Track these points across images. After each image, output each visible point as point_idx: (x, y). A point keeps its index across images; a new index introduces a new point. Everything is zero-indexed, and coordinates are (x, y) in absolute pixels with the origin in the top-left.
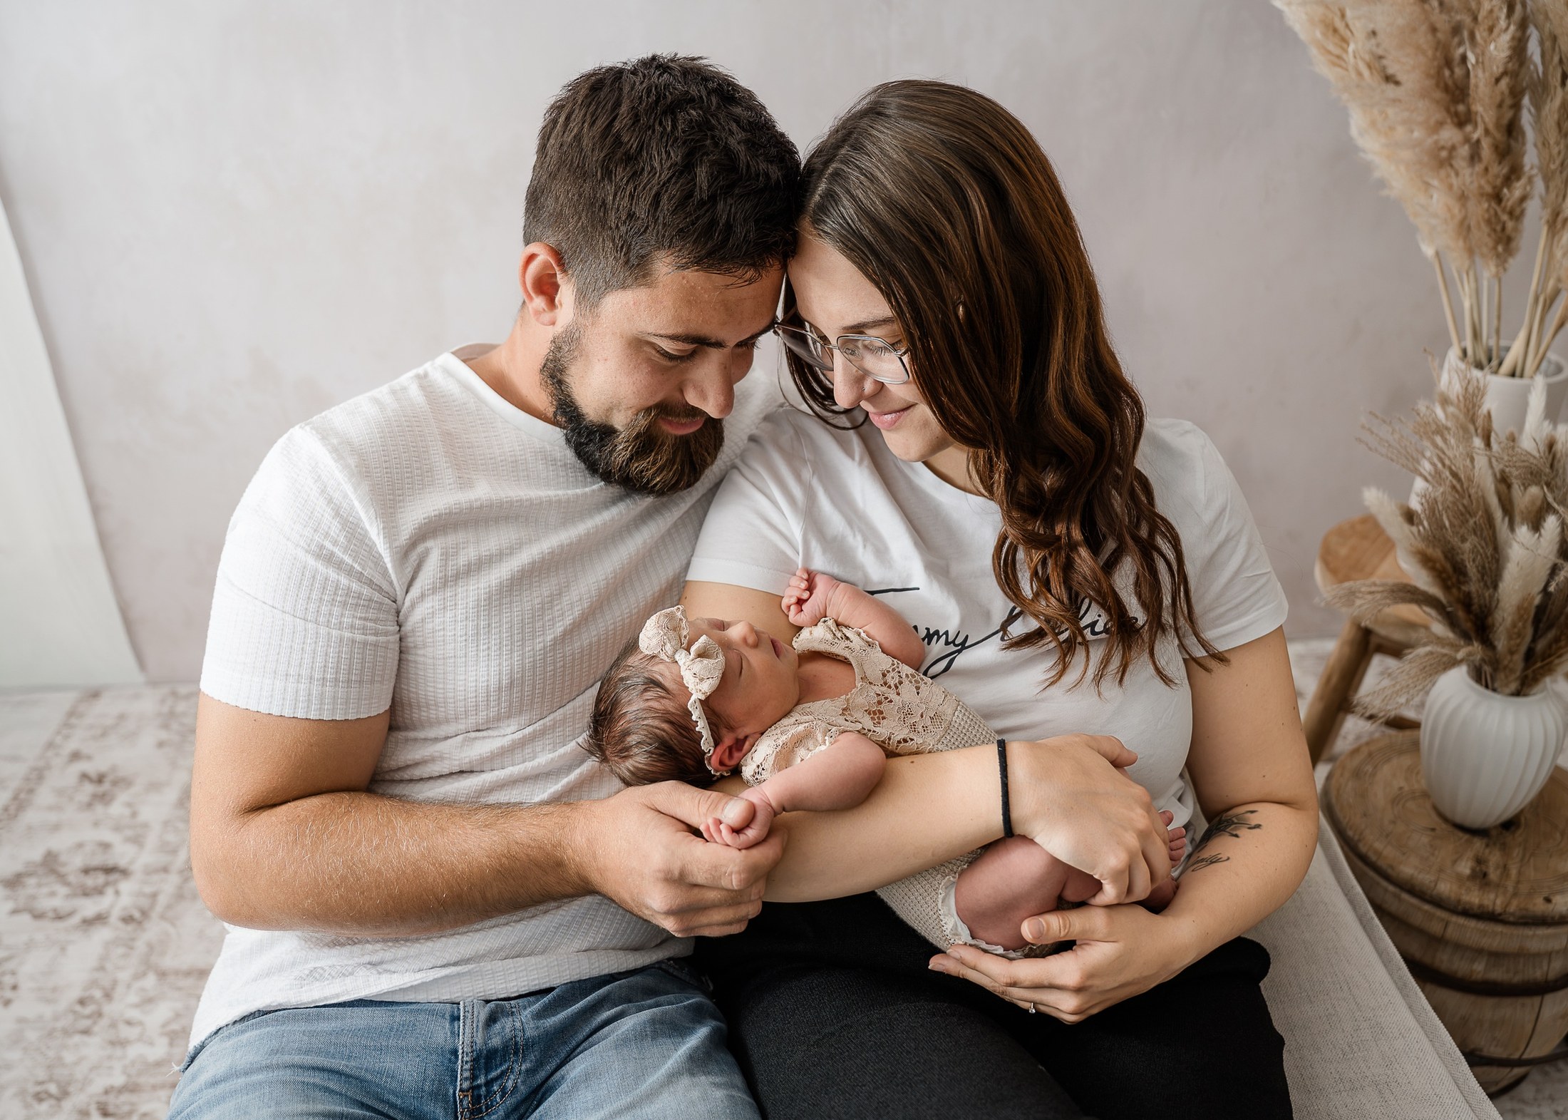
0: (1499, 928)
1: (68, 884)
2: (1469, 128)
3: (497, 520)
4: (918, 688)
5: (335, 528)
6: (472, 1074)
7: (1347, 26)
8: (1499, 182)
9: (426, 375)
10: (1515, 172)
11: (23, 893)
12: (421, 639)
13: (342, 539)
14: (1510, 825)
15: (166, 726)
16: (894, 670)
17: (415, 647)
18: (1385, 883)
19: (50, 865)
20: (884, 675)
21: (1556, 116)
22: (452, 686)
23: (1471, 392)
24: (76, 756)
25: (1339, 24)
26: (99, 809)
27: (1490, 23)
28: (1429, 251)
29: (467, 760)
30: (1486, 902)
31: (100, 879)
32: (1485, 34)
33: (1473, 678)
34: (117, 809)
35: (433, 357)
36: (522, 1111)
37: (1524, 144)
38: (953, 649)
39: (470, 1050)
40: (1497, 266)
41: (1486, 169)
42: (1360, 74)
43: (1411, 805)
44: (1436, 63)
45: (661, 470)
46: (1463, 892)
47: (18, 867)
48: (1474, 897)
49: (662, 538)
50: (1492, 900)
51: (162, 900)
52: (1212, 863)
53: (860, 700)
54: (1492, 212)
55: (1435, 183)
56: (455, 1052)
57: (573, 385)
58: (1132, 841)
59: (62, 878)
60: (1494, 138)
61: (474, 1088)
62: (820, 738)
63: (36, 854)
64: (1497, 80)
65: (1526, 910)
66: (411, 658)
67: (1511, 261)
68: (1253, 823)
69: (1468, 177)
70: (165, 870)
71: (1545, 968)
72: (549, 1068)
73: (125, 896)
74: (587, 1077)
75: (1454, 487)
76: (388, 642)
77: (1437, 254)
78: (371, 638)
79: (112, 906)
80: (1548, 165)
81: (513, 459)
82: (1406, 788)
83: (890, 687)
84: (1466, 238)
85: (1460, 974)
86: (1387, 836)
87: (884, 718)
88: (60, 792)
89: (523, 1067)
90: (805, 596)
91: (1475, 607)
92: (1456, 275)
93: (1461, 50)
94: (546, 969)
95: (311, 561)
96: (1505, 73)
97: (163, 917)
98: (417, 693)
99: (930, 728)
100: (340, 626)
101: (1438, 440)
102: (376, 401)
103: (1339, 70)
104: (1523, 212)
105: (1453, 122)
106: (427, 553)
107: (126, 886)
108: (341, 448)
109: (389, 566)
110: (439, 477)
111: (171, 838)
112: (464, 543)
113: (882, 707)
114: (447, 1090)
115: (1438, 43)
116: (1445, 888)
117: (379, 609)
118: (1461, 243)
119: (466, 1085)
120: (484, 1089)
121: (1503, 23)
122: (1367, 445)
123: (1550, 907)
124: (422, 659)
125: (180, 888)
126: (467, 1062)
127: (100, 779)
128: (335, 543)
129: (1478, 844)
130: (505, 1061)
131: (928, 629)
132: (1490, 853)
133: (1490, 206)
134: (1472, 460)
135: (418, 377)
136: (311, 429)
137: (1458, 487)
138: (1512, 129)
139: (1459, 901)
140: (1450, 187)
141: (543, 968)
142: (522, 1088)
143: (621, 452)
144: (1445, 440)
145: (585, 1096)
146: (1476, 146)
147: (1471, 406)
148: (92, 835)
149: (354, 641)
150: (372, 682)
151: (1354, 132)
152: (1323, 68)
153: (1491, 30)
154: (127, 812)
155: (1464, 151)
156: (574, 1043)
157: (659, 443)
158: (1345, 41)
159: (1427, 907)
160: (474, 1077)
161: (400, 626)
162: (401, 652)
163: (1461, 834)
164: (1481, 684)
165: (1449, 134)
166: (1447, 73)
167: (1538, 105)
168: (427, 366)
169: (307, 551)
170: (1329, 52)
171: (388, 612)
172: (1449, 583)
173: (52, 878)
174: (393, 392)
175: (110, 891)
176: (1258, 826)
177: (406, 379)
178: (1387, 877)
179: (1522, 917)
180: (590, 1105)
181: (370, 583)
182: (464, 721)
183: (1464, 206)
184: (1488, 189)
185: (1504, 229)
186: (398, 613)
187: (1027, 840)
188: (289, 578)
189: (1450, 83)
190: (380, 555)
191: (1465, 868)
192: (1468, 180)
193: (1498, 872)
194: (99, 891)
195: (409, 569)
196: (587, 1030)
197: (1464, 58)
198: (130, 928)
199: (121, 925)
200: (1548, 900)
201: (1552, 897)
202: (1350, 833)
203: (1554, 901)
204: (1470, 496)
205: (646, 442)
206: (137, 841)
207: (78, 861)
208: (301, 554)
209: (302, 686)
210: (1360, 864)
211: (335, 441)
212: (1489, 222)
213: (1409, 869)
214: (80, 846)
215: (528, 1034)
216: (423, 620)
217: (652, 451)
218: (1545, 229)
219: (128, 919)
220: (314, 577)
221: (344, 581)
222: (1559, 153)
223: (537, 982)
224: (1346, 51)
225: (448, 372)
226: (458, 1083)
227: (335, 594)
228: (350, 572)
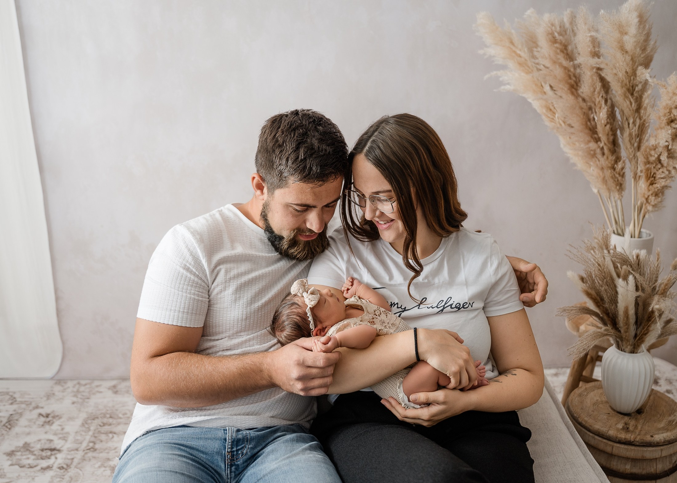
0: (633, 448)
1: (35, 455)
2: (599, 143)
3: (244, 261)
4: (387, 315)
5: (190, 259)
6: (232, 447)
7: (554, 108)
8: (613, 162)
9: (221, 210)
10: (618, 159)
11: (15, 459)
12: (216, 301)
13: (192, 263)
14: (639, 411)
15: (75, 396)
16: (378, 310)
17: (213, 304)
18: (589, 433)
19: (26, 447)
20: (375, 311)
21: (628, 138)
22: (225, 319)
23: (605, 235)
24: (37, 407)
25: (552, 108)
26: (47, 427)
27: (600, 106)
28: (595, 191)
29: (229, 345)
30: (627, 437)
31: (49, 453)
32: (599, 110)
33: (617, 348)
34: (55, 427)
35: (224, 205)
36: (248, 462)
37: (620, 149)
38: (401, 310)
39: (231, 438)
40: (619, 194)
41: (608, 158)
42: (561, 125)
43: (601, 406)
44: (584, 120)
45: (299, 252)
46: (619, 434)
47: (13, 448)
48: (623, 436)
49: (300, 273)
50: (630, 437)
51: (76, 461)
52: (496, 381)
53: (366, 318)
54: (613, 174)
55: (592, 163)
56: (225, 439)
57: (269, 221)
58: (461, 362)
59: (32, 453)
60: (608, 146)
61: (232, 452)
62: (352, 326)
63: (21, 443)
64: (606, 126)
65: (643, 440)
66: (212, 308)
67: (623, 193)
68: (514, 373)
69: (603, 161)
70: (77, 450)
71: (655, 468)
72: (259, 449)
73: (60, 459)
74: (273, 451)
75: (599, 270)
76: (206, 301)
77: (598, 191)
78: (200, 298)
79: (54, 463)
80: (629, 156)
81: (250, 241)
82: (600, 400)
83: (377, 315)
84: (606, 185)
85: (621, 471)
86: (590, 416)
87: (375, 324)
88: (30, 420)
89: (250, 446)
90: (350, 287)
91: (611, 315)
92: (606, 200)
93: (592, 116)
94: (256, 421)
95: (182, 270)
96: (608, 123)
97: (76, 467)
98: (212, 322)
99: (391, 327)
100: (190, 293)
101: (592, 252)
102: (205, 218)
103: (553, 123)
104: (624, 173)
105: (594, 141)
106: (220, 270)
107: (59, 456)
108: (194, 233)
109: (208, 273)
110: (225, 245)
111: (79, 438)
112: (233, 268)
113: (374, 320)
114: (222, 452)
115: (584, 113)
116: (612, 433)
117: (203, 289)
118: (605, 186)
119: (229, 450)
120: (235, 452)
121: (603, 105)
122: (569, 257)
123: (653, 438)
124: (215, 309)
125: (84, 456)
126: (230, 442)
127: (47, 416)
128: (190, 264)
129: (626, 418)
130: (243, 444)
131: (391, 302)
132: (631, 421)
133: (611, 172)
134: (604, 258)
135: (219, 211)
136: (184, 226)
137: (601, 269)
138: (614, 143)
139: (617, 437)
140: (597, 165)
141: (255, 420)
142: (249, 453)
143: (285, 245)
144: (594, 252)
145: (271, 457)
146: (602, 149)
147: (605, 241)
148: (44, 437)
149: (195, 299)
150: (200, 314)
151: (562, 146)
152: (547, 123)
153: (600, 108)
154: (59, 428)
155: (598, 151)
156: (267, 442)
157: (298, 244)
158: (554, 113)
159: (605, 441)
160: (232, 448)
161: (209, 296)
162: (208, 306)
163: (620, 415)
164: (620, 350)
165: (593, 145)
166: (589, 123)
167: (622, 134)
168: (222, 208)
169: (180, 267)
170: (549, 117)
171: (206, 290)
172: (599, 304)
173: (27, 453)
174: (211, 216)
175: (53, 458)
176: (515, 375)
177: (215, 212)
178: (589, 430)
179: (642, 443)
180: (274, 459)
181: (201, 279)
182: (228, 332)
183: (603, 172)
184: (610, 165)
185: (618, 180)
186: (209, 291)
187: (424, 362)
188: (174, 276)
189: (591, 127)
190: (205, 270)
191: (620, 426)
192: (603, 163)
193: (633, 427)
194: (49, 458)
195: (214, 275)
196: (272, 438)
197: (594, 119)
198: (62, 471)
199: (58, 470)
200: (652, 436)
201: (653, 435)
202: (575, 415)
203: (654, 437)
204: (604, 272)
205: (294, 242)
206: (65, 439)
207: (39, 446)
208: (178, 267)
209: (176, 314)
210: (579, 426)
211: (192, 230)
212: (612, 177)
213: (597, 426)
214: (39, 440)
215: (251, 435)
216: (217, 294)
217: (296, 246)
218: (633, 180)
219: (61, 468)
220: (182, 276)
221: (192, 277)
222: (632, 152)
223: (252, 425)
224: (555, 117)
225: (229, 210)
226: (227, 449)
227: (189, 282)
228: (194, 274)
